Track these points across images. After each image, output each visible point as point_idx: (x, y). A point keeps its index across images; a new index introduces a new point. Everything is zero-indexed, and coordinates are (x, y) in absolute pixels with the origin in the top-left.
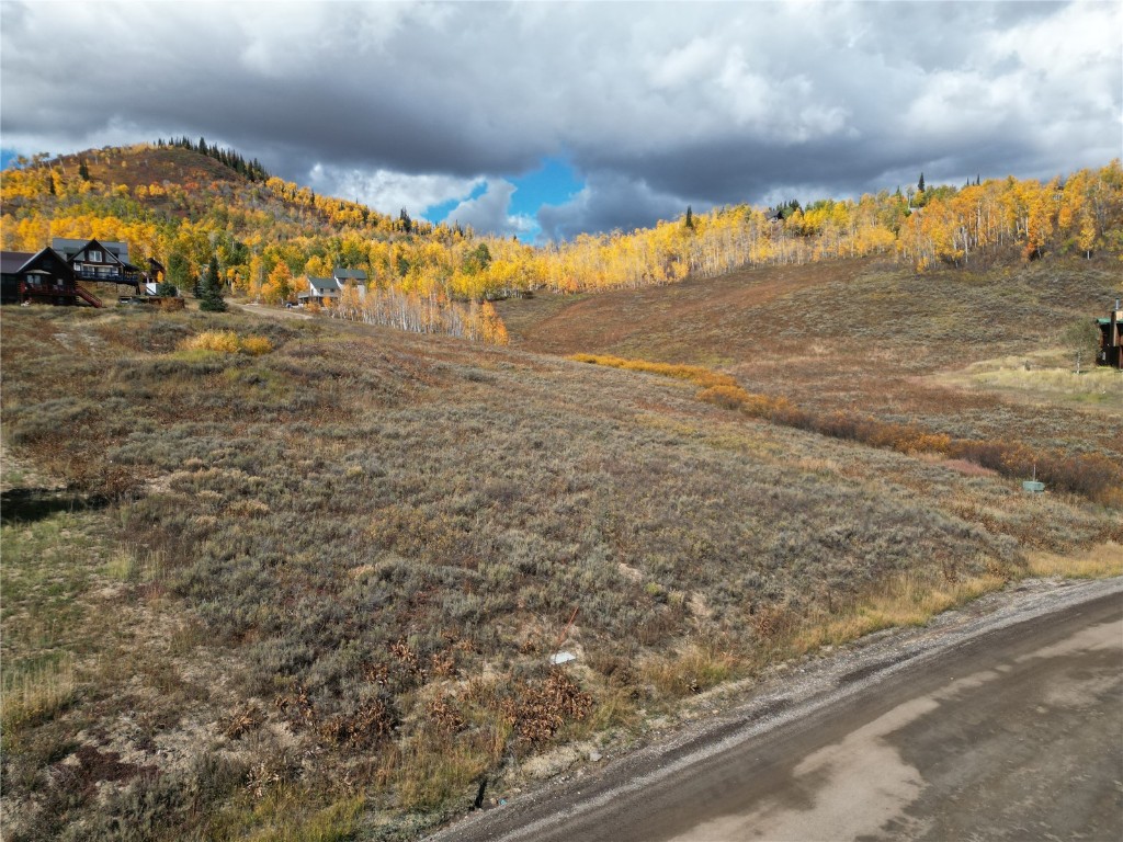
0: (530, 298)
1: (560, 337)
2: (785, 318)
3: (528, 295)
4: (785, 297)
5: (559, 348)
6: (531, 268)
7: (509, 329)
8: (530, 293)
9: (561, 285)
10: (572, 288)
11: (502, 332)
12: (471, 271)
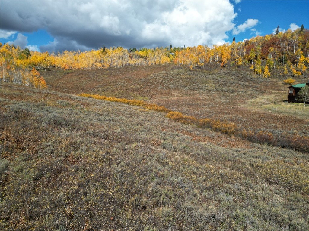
0: (49, 71)
1: (68, 86)
2: (156, 82)
3: (48, 69)
4: (151, 75)
5: (70, 91)
6: (48, 59)
7: (46, 81)
8: (49, 69)
9: (62, 67)
10: (66, 68)
11: (43, 82)
12: (22, 58)
